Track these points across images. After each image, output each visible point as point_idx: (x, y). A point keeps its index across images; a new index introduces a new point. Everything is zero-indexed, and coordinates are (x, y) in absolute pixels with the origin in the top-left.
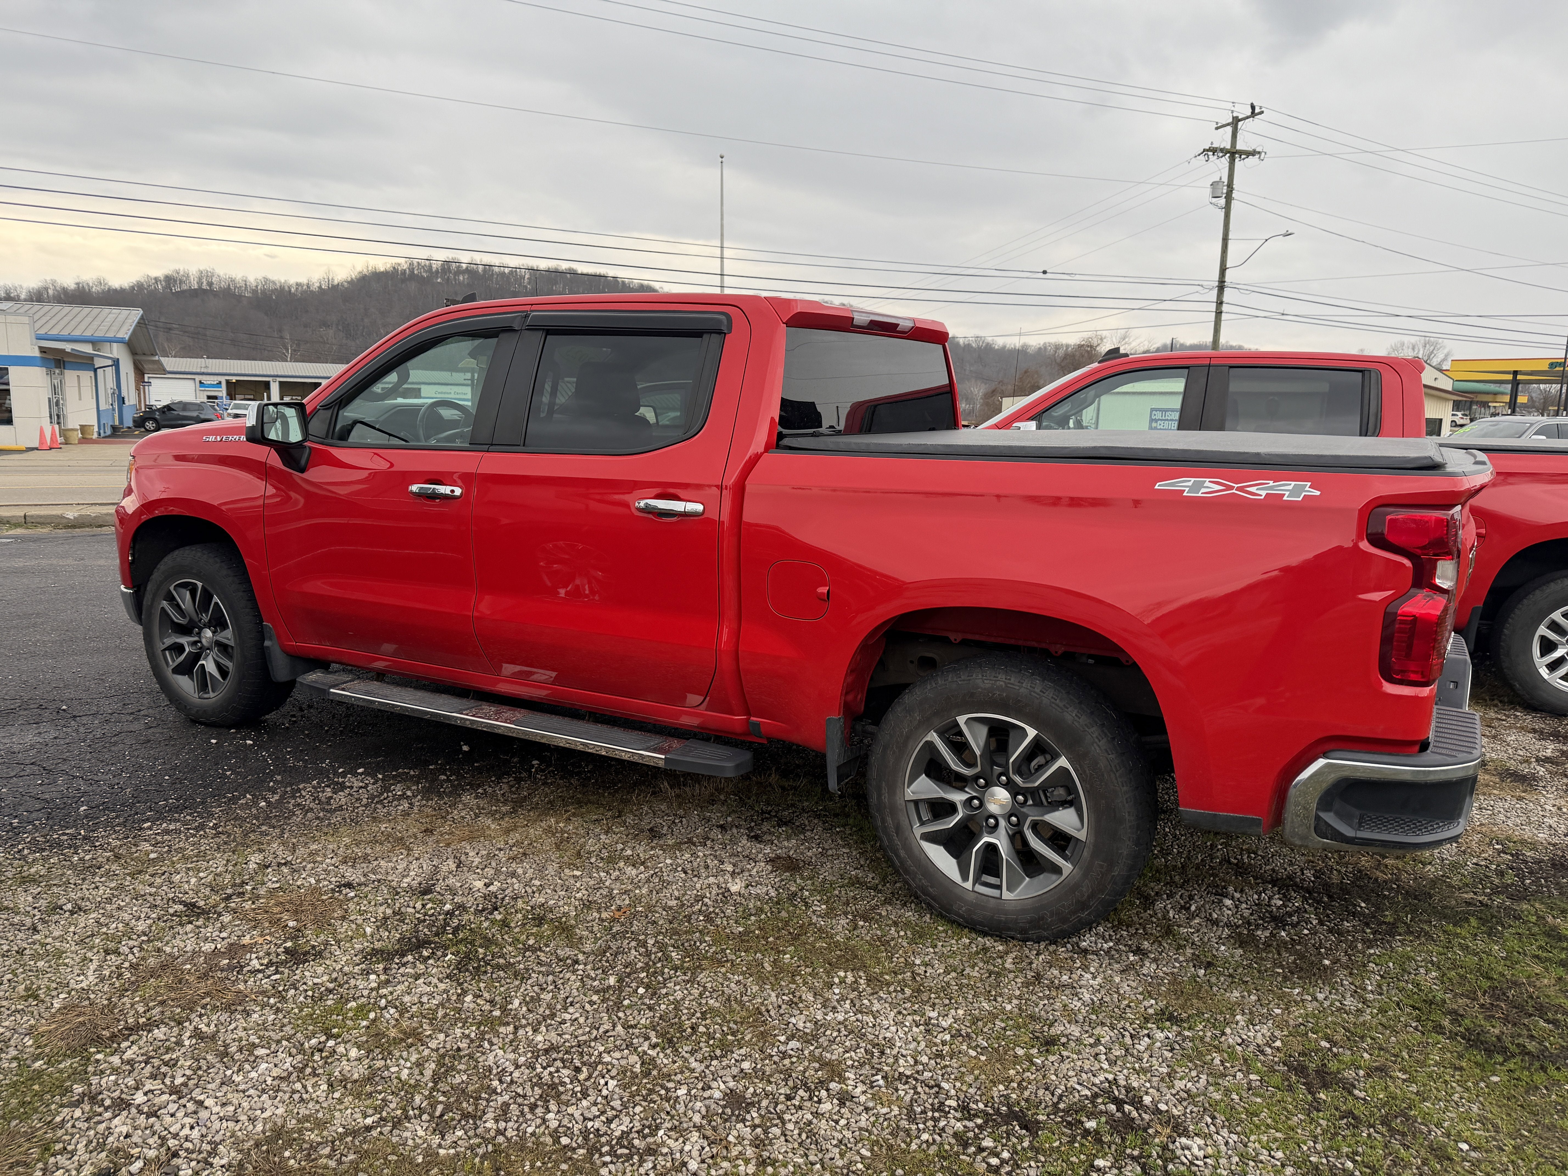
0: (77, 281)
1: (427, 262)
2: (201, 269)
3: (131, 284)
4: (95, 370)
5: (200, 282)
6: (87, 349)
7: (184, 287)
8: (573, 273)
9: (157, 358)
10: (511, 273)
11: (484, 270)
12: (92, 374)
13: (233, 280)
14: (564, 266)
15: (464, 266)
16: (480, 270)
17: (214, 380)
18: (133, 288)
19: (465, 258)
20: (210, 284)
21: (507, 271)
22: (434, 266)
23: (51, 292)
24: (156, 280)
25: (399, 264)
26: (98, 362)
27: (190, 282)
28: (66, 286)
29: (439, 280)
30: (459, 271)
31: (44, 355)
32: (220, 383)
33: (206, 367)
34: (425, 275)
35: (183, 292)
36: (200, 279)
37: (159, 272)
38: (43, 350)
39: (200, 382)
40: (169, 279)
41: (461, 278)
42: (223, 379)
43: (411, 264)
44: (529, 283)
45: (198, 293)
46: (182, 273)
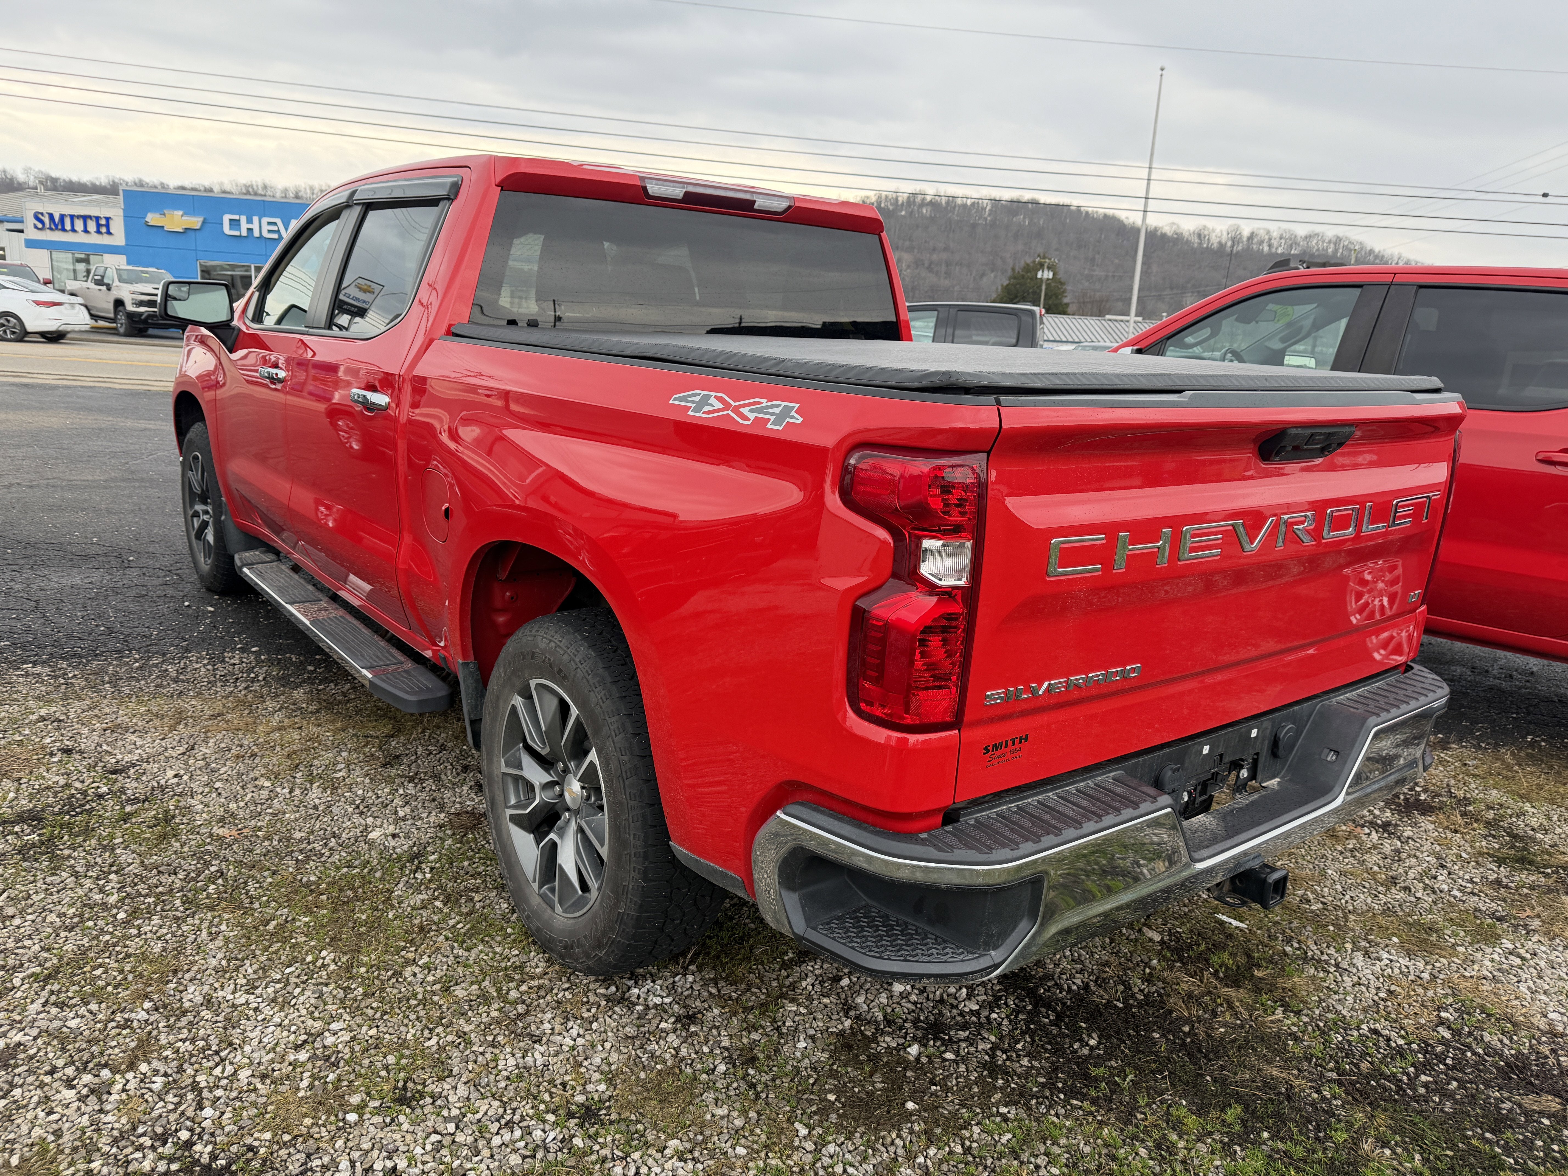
1: (894, 195)
8: (1035, 203)
10: (973, 204)
11: (948, 203)
14: (1027, 196)
15: (928, 198)
16: (943, 202)
19: (930, 190)
21: (969, 202)
22: (900, 199)
25: (868, 197)
29: (903, 213)
30: (923, 204)
34: (891, 208)
41: (924, 211)
43: (880, 197)
44: (989, 215)
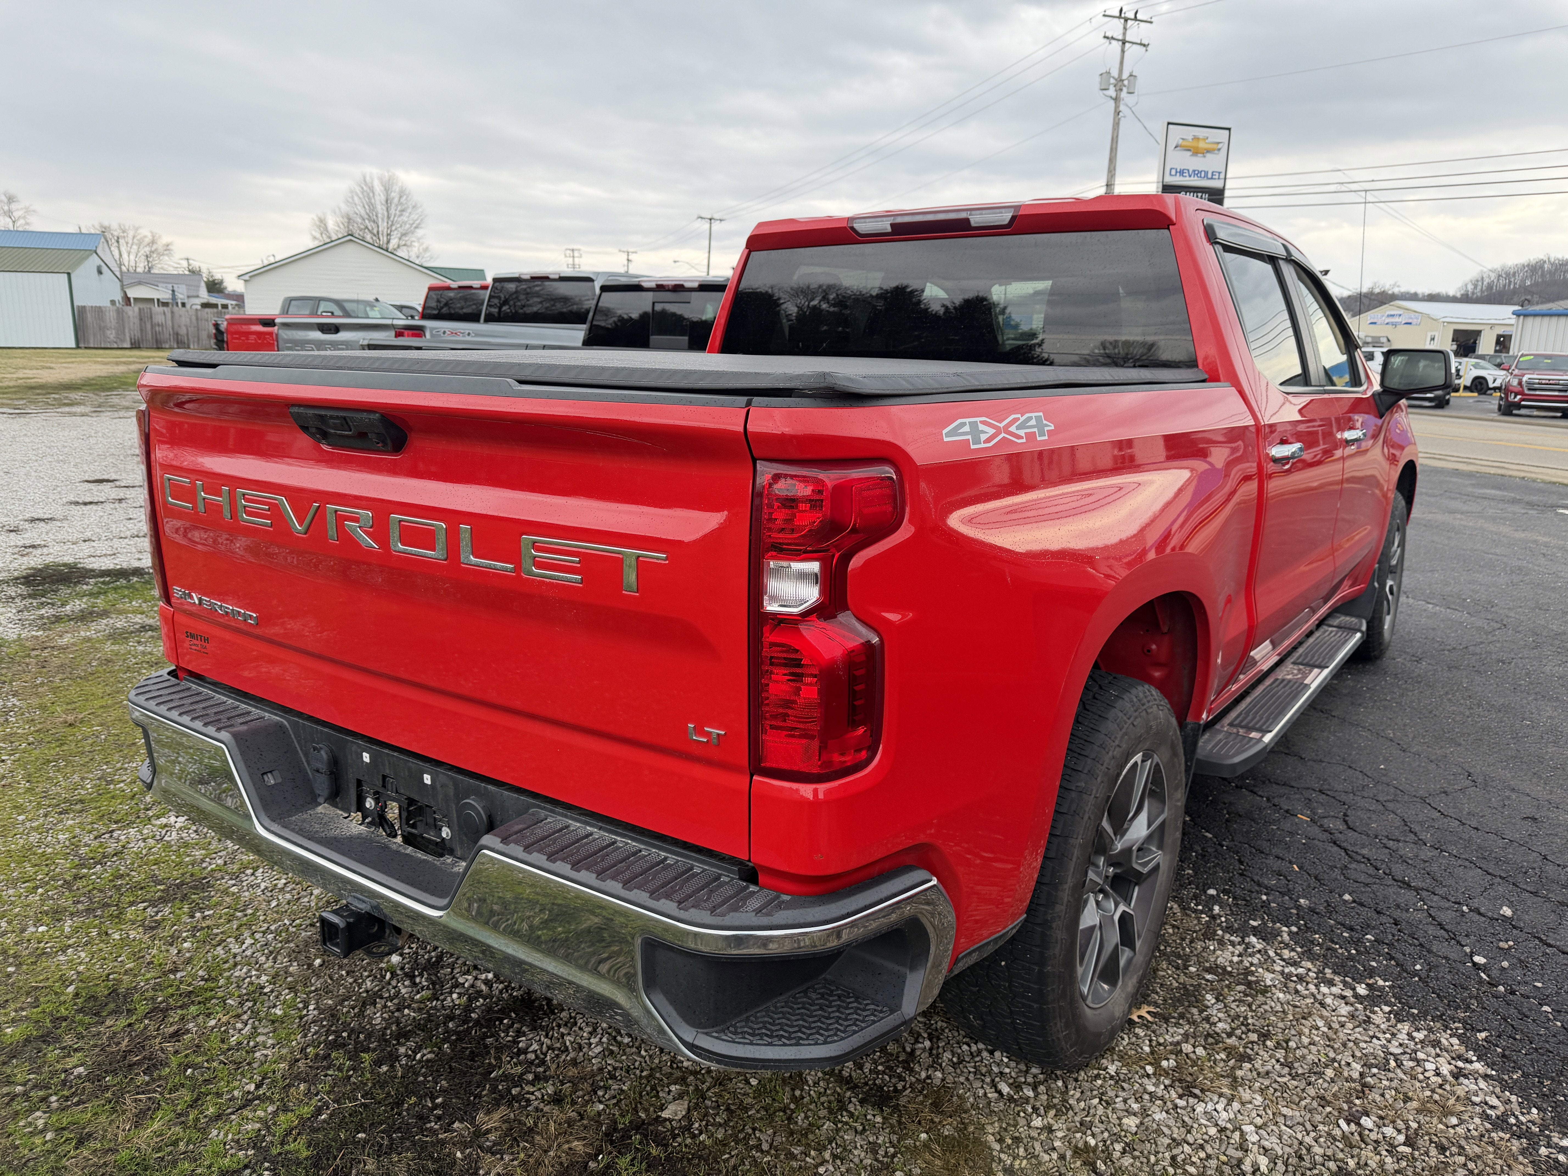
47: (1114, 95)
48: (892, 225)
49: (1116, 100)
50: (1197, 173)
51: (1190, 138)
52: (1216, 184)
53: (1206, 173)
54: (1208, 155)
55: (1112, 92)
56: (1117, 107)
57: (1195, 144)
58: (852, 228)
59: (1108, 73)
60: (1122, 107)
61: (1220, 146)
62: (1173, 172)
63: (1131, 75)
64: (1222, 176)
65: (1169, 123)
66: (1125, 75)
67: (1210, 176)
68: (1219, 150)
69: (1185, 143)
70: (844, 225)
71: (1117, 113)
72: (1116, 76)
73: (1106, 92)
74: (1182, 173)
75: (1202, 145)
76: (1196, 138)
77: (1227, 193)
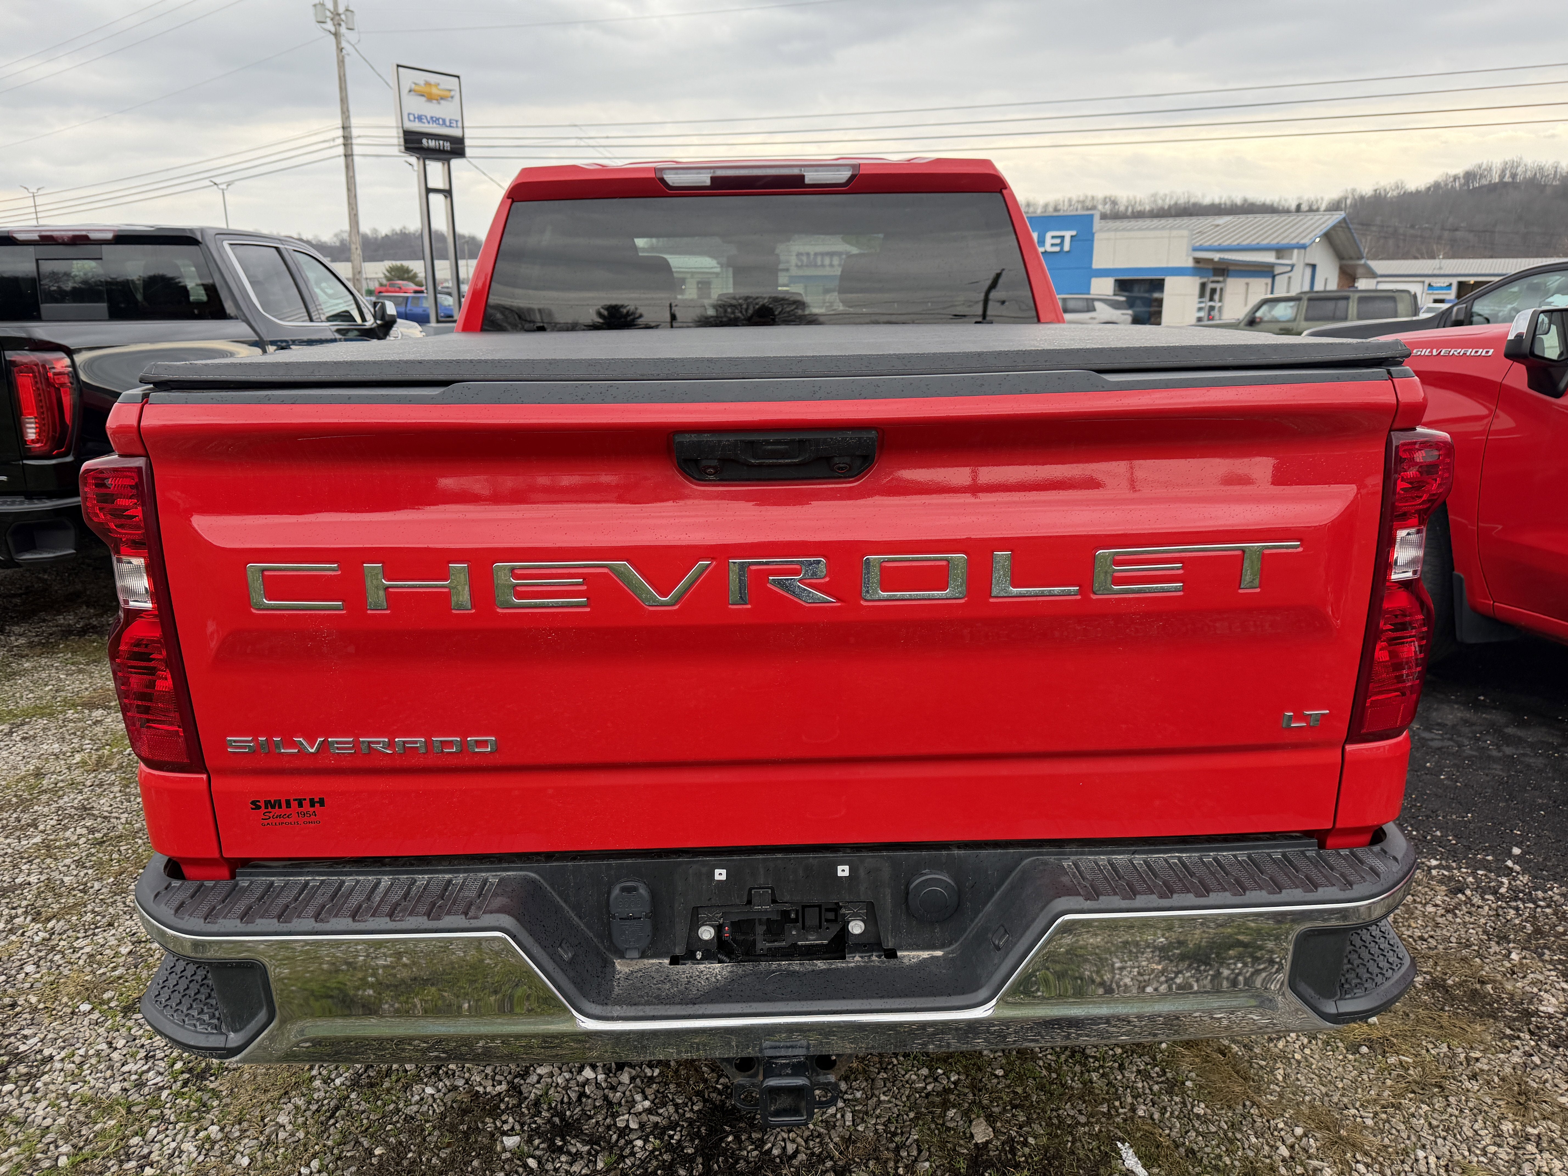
0: (1376, 187)
2: (1507, 159)
3: (1428, 185)
4: (1274, 277)
5: (1502, 175)
6: (1269, 258)
7: (1484, 182)
9: (1362, 262)
12: (1269, 281)
13: (1541, 169)
17: (1443, 282)
18: (1429, 188)
20: (1514, 176)
23: (1349, 202)
24: (1456, 178)
26: (1277, 270)
27: (1491, 176)
28: (1364, 193)
31: (1198, 265)
32: (1451, 285)
33: (1440, 268)
35: (1481, 187)
36: (1503, 171)
37: (1459, 169)
38: (1197, 261)
39: (1430, 285)
40: (1469, 176)
42: (1455, 281)
45: (1492, 188)
46: (1484, 167)
47: (333, 29)
48: (712, 178)
49: (336, 35)
50: (435, 120)
51: (422, 83)
52: (456, 132)
53: (444, 121)
54: (442, 102)
55: (330, 26)
56: (338, 43)
57: (426, 89)
58: (662, 180)
59: (323, 5)
60: (344, 44)
61: (452, 93)
62: (412, 117)
63: (347, 10)
64: (460, 124)
65: (398, 66)
66: (341, 10)
67: (448, 124)
68: (452, 97)
69: (417, 88)
70: (652, 175)
71: (341, 50)
72: (332, 9)
73: (323, 25)
74: (420, 118)
75: (434, 91)
76: (428, 84)
77: (467, 142)
